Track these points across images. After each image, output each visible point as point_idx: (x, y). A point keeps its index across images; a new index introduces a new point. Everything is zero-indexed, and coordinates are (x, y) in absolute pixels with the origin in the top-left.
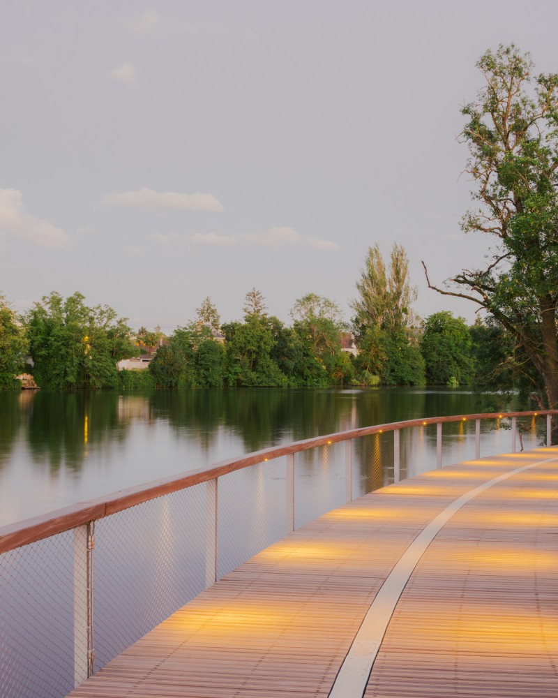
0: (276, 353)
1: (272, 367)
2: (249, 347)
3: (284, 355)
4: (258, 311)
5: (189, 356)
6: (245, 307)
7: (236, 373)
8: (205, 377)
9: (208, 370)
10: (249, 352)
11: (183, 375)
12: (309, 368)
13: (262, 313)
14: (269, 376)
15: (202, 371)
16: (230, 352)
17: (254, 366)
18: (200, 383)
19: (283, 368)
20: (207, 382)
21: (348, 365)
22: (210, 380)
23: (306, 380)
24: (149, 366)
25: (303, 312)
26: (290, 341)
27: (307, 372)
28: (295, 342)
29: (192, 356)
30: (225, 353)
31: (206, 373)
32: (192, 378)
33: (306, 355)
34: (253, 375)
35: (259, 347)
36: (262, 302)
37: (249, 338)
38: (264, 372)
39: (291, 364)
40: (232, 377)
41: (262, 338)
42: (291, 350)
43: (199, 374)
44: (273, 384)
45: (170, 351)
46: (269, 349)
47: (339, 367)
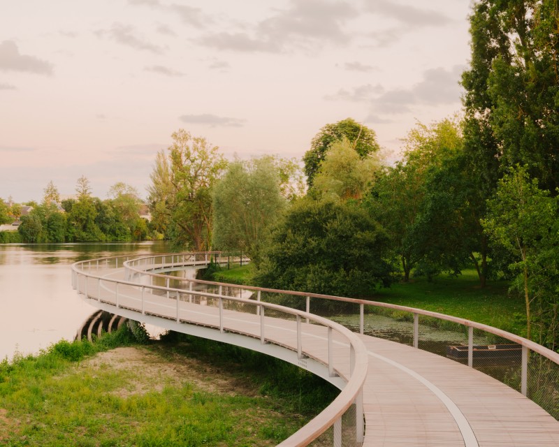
0: (99, 220)
1: (96, 229)
2: (81, 217)
3: (103, 221)
4: (86, 190)
5: (43, 223)
6: (77, 188)
7: (73, 233)
8: (54, 236)
9: (55, 231)
10: (81, 220)
11: (40, 235)
12: (119, 229)
13: (88, 192)
14: (94, 235)
15: (52, 232)
16: (69, 220)
17: (84, 228)
18: (50, 239)
19: (103, 230)
20: (55, 238)
21: (144, 227)
22: (57, 237)
23: (117, 237)
24: (19, 229)
25: (115, 194)
26: (107, 213)
27: (118, 232)
28: (110, 214)
29: (45, 223)
30: (66, 221)
31: (55, 233)
32: (45, 236)
33: (118, 221)
34: (84, 234)
35: (87, 216)
36: (88, 185)
37: (81, 211)
38: (91, 232)
39: (108, 227)
40: (71, 235)
41: (89, 211)
42: (107, 218)
43: (50, 234)
44: (97, 240)
45: (32, 219)
46: (93, 217)
47: (138, 229)
